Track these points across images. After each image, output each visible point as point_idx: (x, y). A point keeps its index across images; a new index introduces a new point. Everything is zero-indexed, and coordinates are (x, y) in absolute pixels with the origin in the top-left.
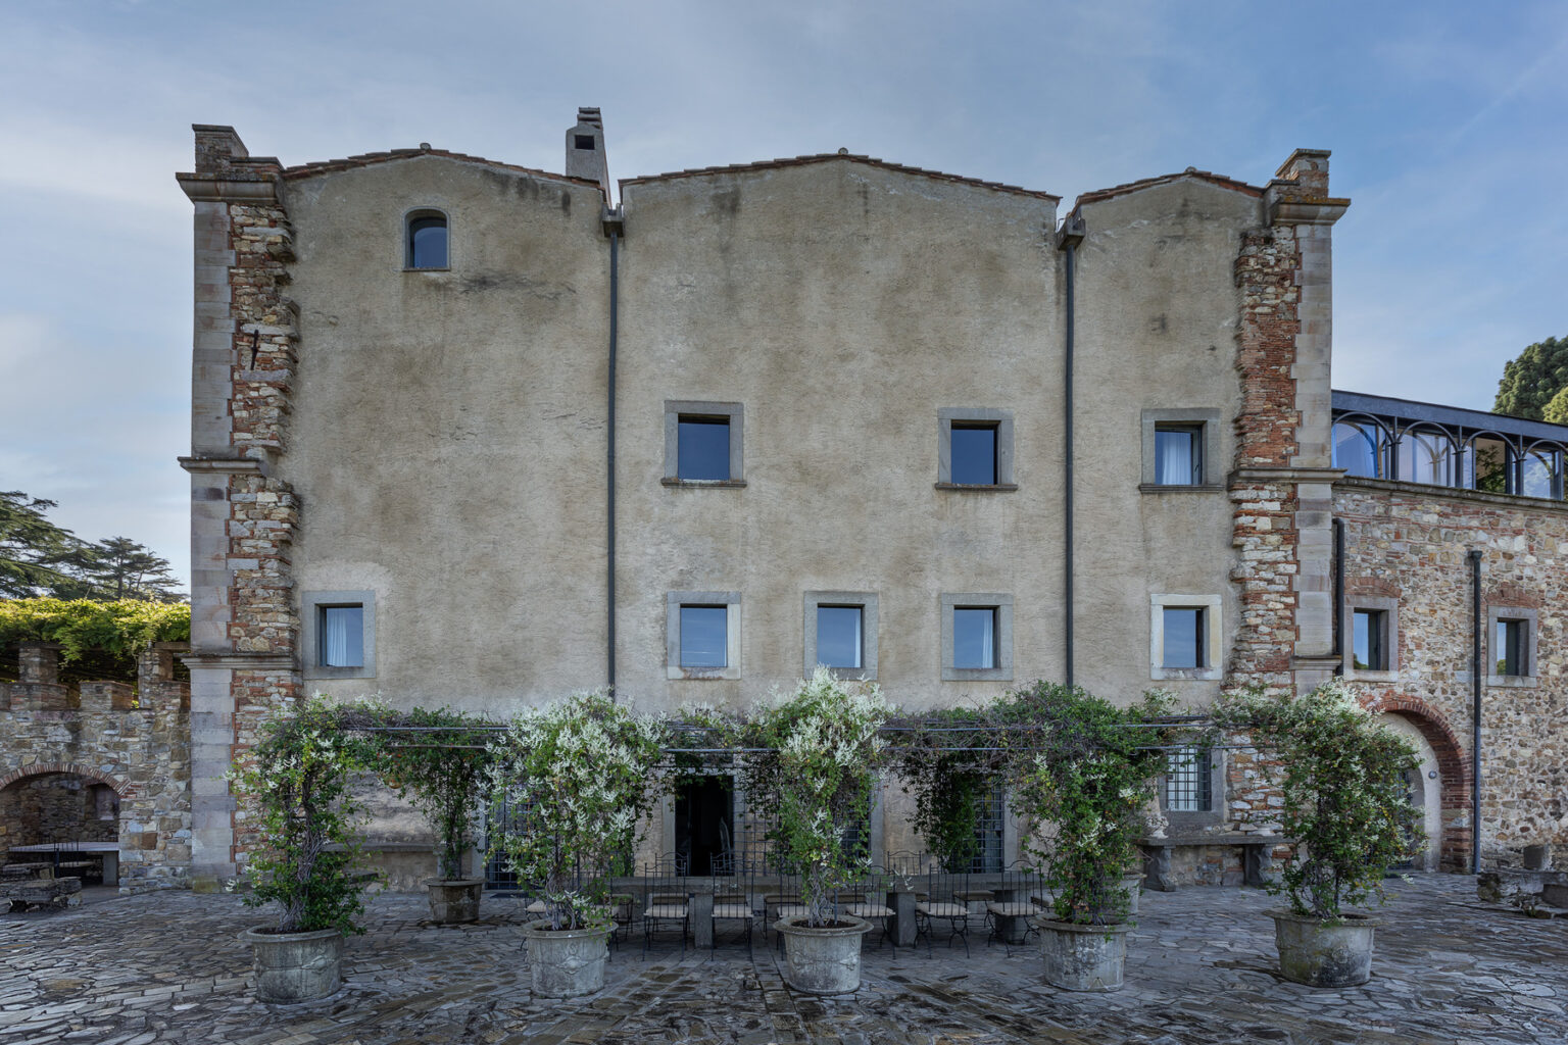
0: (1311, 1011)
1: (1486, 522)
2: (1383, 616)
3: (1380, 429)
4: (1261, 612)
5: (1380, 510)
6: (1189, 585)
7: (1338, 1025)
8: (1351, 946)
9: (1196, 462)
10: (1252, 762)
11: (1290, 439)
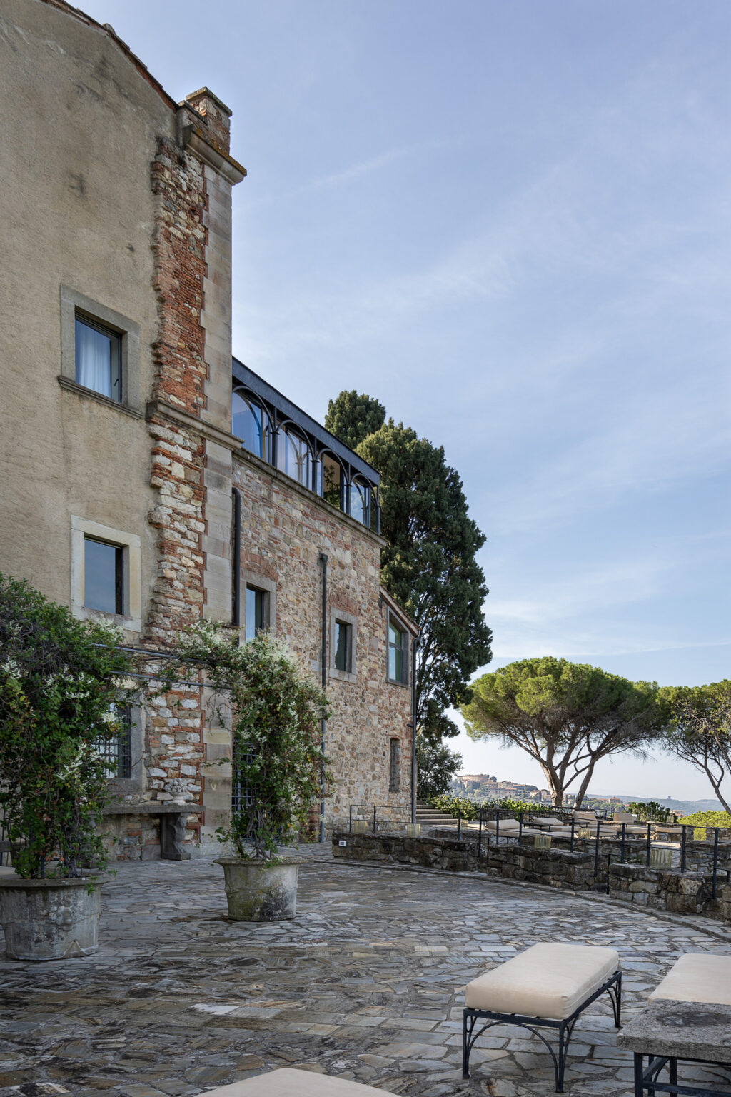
0: (267, 942)
1: (329, 531)
2: (266, 595)
3: (265, 414)
4: (176, 566)
5: (264, 492)
6: (110, 515)
7: (290, 947)
8: (285, 884)
9: (115, 377)
10: (168, 727)
11: (200, 389)
